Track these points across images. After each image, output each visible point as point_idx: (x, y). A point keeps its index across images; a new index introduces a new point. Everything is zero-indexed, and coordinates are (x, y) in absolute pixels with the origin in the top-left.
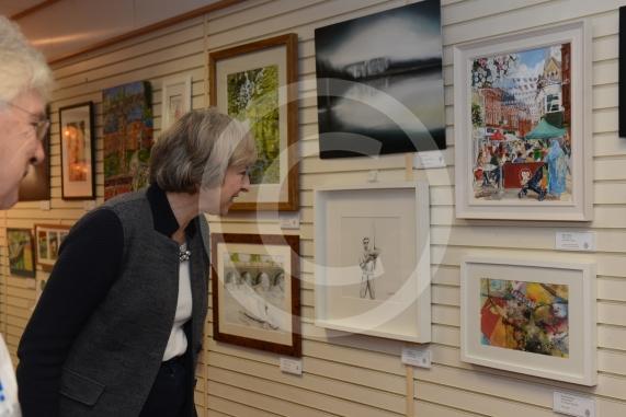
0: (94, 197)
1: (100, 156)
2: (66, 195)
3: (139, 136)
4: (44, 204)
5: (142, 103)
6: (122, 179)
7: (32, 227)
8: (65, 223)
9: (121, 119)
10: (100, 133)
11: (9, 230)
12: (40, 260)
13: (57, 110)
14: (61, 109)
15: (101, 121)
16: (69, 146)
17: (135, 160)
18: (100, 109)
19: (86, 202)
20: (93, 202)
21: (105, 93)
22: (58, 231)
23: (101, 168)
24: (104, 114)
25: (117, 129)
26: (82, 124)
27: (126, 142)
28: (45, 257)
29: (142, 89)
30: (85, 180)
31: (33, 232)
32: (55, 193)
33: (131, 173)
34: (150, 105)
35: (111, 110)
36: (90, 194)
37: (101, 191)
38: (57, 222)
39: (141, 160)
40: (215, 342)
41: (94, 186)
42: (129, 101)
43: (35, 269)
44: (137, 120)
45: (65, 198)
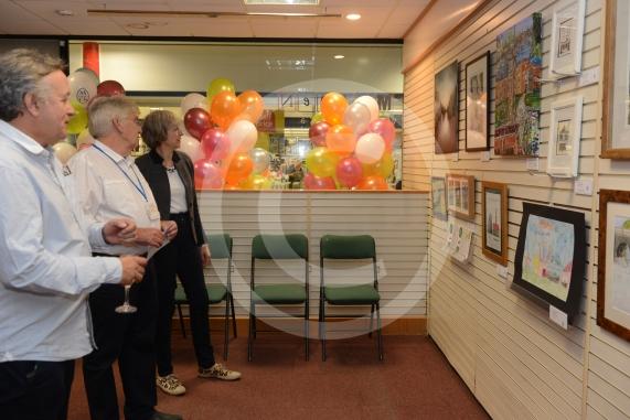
0: (488, 148)
1: (494, 106)
2: (468, 147)
3: (526, 77)
4: (454, 156)
5: (530, 39)
6: (509, 127)
7: (445, 176)
9: (511, 63)
10: (494, 82)
11: (432, 178)
12: (450, 207)
13: (464, 67)
14: (468, 65)
15: (495, 70)
17: (522, 105)
18: (495, 58)
19: (482, 153)
20: (487, 153)
21: (498, 40)
22: (461, 181)
23: (493, 117)
25: (507, 74)
26: (482, 75)
27: (515, 87)
28: (452, 204)
29: (530, 24)
31: (445, 180)
32: (462, 145)
33: (518, 120)
34: (539, 40)
35: (503, 55)
36: (485, 145)
37: (493, 141)
39: (527, 104)
40: (598, 328)
41: (489, 136)
42: (518, 40)
43: (447, 214)
44: (525, 60)
45: (468, 150)
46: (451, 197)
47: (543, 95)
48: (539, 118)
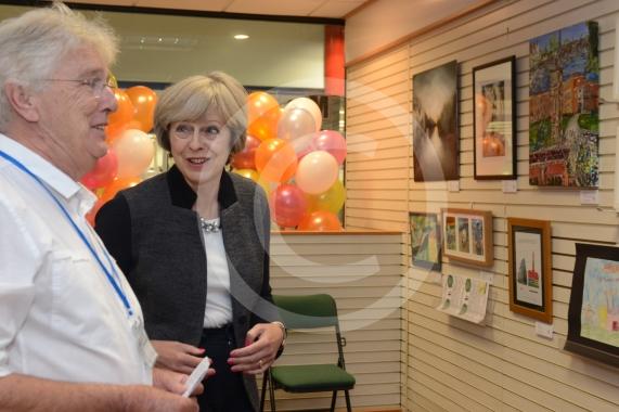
0: (515, 176)
1: (524, 124)
2: (478, 174)
3: (580, 94)
4: (452, 185)
5: (586, 51)
6: (553, 152)
7: (438, 211)
8: (476, 207)
9: (555, 75)
10: (525, 94)
11: (411, 214)
12: (447, 252)
13: (471, 70)
14: (475, 69)
15: (525, 80)
16: (484, 114)
17: (573, 126)
18: (525, 65)
19: (504, 182)
20: (514, 182)
21: (533, 43)
22: (470, 218)
23: (524, 139)
24: (532, 70)
25: (548, 87)
26: (502, 84)
27: (561, 105)
28: (453, 248)
29: (586, 33)
30: (503, 155)
31: (439, 217)
32: (466, 171)
33: (567, 145)
34: (596, 52)
35: (541, 64)
36: (509, 172)
37: (524, 168)
38: (468, 207)
39: (581, 126)
41: (515, 161)
42: (566, 50)
43: (440, 262)
44: (579, 74)
45: (478, 178)
46: (451, 239)
47: (601, 117)
48: (597, 144)
